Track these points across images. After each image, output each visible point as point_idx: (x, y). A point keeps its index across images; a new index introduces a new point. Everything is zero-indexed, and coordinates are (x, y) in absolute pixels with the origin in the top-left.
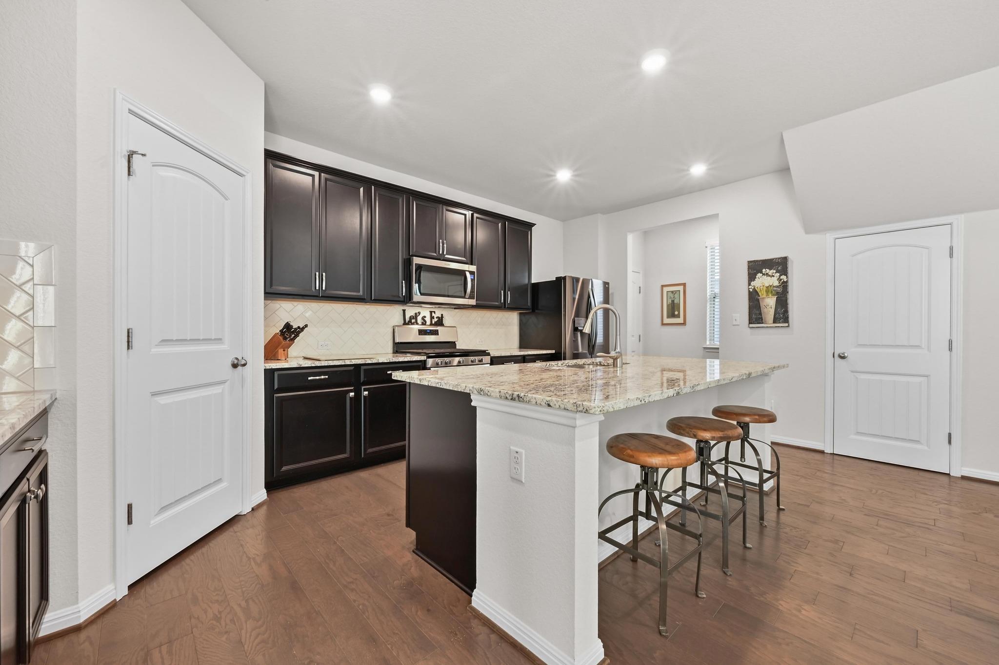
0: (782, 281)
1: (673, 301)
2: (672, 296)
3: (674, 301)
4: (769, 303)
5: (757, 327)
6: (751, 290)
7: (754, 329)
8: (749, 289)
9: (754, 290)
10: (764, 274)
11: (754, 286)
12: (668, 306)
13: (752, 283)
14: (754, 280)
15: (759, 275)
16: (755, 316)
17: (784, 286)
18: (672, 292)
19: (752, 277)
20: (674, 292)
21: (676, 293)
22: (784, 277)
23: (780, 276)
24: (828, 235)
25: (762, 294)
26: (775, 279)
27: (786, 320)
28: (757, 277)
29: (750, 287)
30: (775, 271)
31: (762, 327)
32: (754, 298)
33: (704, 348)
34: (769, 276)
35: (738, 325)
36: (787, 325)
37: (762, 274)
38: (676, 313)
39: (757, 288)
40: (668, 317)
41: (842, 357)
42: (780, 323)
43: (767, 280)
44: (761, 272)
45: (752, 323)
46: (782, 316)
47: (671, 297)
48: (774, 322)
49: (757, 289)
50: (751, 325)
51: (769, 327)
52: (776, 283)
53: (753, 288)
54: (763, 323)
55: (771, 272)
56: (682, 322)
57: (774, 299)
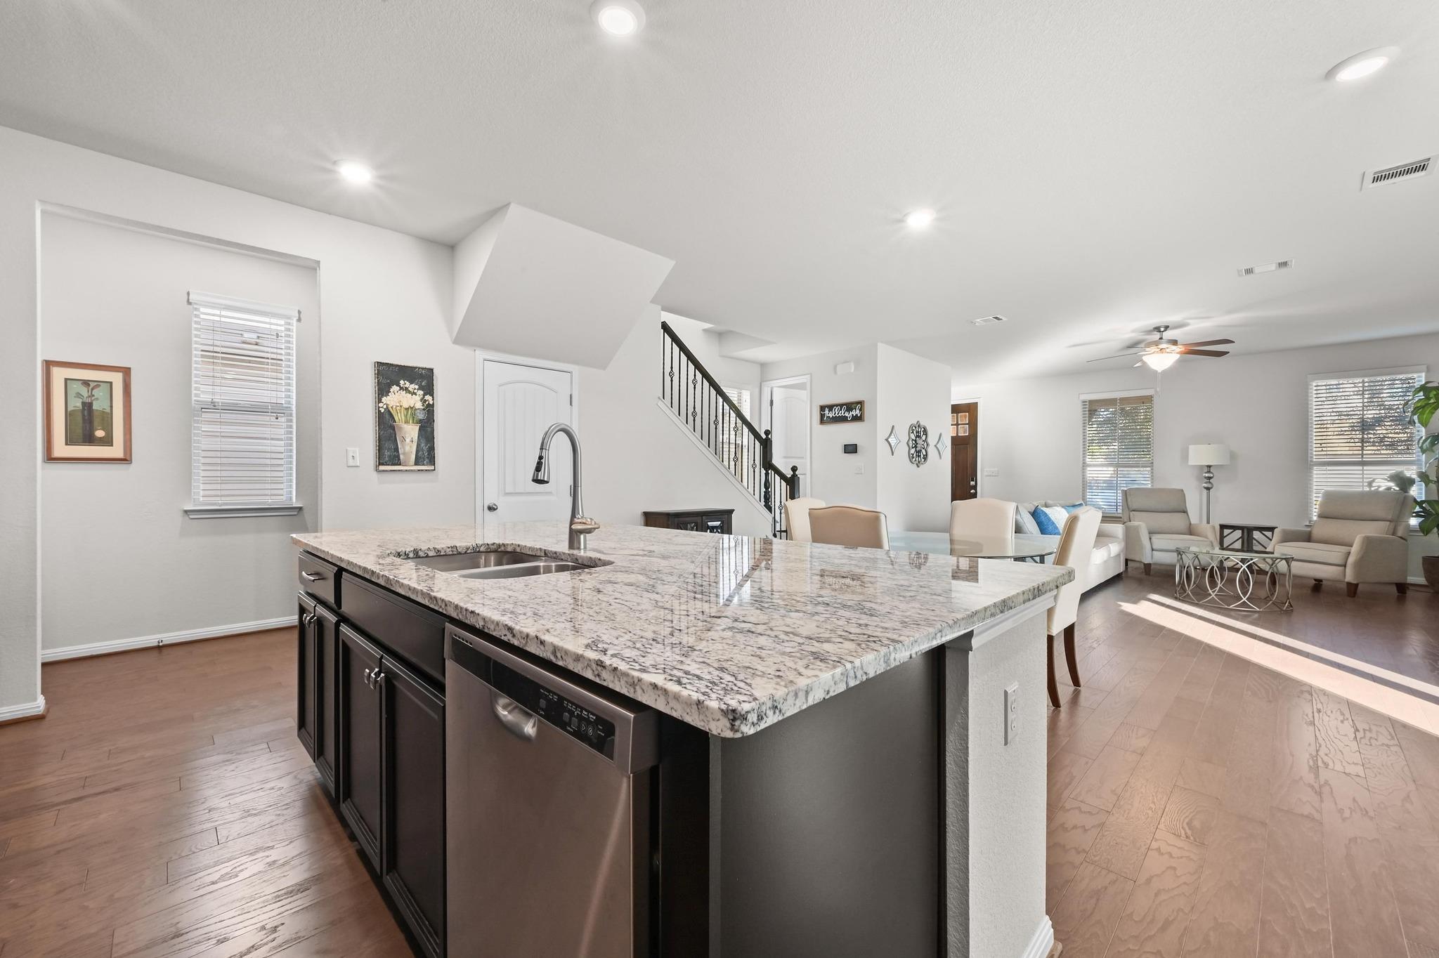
0: (427, 403)
1: (88, 406)
2: (84, 391)
3: (90, 405)
4: (409, 434)
5: (391, 471)
6: (382, 410)
7: (386, 474)
8: (379, 407)
9: (387, 409)
10: (401, 388)
11: (387, 405)
12: (69, 415)
13: (384, 399)
14: (387, 395)
15: (395, 388)
16: (387, 452)
17: (430, 409)
18: (86, 383)
19: (382, 390)
20: (92, 385)
21: (98, 386)
22: (428, 397)
23: (424, 395)
24: (477, 352)
25: (399, 417)
26: (418, 398)
27: (432, 461)
28: (391, 390)
29: (381, 405)
30: (417, 387)
31: (399, 470)
32: (386, 425)
33: (186, 512)
34: (410, 392)
35: (357, 466)
36: (432, 468)
37: (398, 388)
38: (100, 433)
39: (392, 407)
40: (70, 441)
41: (491, 509)
42: (423, 465)
43: (403, 399)
44: (398, 385)
45: (383, 464)
46: (427, 455)
47: (79, 395)
48: (416, 463)
49: (391, 410)
50: (382, 468)
51: (409, 471)
52: (419, 405)
53: (385, 407)
54: (400, 465)
55: (412, 387)
56: (121, 455)
57: (417, 428)
